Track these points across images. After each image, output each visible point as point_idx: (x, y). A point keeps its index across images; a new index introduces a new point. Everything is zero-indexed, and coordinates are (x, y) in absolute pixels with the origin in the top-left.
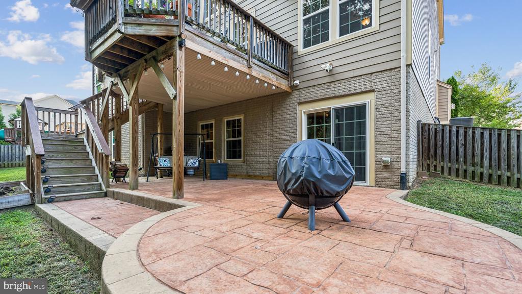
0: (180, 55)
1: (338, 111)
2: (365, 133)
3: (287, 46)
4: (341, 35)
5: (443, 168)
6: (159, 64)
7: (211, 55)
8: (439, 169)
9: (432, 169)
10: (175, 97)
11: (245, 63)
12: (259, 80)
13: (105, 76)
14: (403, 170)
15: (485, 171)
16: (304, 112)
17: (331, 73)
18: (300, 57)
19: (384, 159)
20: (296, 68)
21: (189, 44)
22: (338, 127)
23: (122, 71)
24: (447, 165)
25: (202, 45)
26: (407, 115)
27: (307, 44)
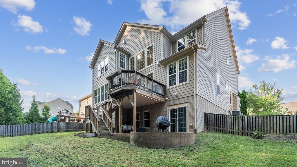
0: (135, 94)
1: (179, 109)
2: (186, 116)
3: (163, 87)
4: (179, 83)
5: (211, 128)
6: (129, 96)
7: (142, 93)
8: (210, 129)
9: (208, 129)
10: (134, 106)
11: (151, 94)
12: (155, 99)
13: (110, 97)
14: (195, 128)
15: (221, 129)
16: (170, 109)
17: (177, 96)
18: (168, 89)
19: (191, 124)
20: (167, 93)
21: (137, 91)
22: (179, 114)
23: (117, 97)
24: (212, 127)
25: (140, 91)
26: (196, 110)
27: (170, 85)
